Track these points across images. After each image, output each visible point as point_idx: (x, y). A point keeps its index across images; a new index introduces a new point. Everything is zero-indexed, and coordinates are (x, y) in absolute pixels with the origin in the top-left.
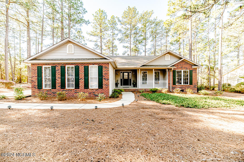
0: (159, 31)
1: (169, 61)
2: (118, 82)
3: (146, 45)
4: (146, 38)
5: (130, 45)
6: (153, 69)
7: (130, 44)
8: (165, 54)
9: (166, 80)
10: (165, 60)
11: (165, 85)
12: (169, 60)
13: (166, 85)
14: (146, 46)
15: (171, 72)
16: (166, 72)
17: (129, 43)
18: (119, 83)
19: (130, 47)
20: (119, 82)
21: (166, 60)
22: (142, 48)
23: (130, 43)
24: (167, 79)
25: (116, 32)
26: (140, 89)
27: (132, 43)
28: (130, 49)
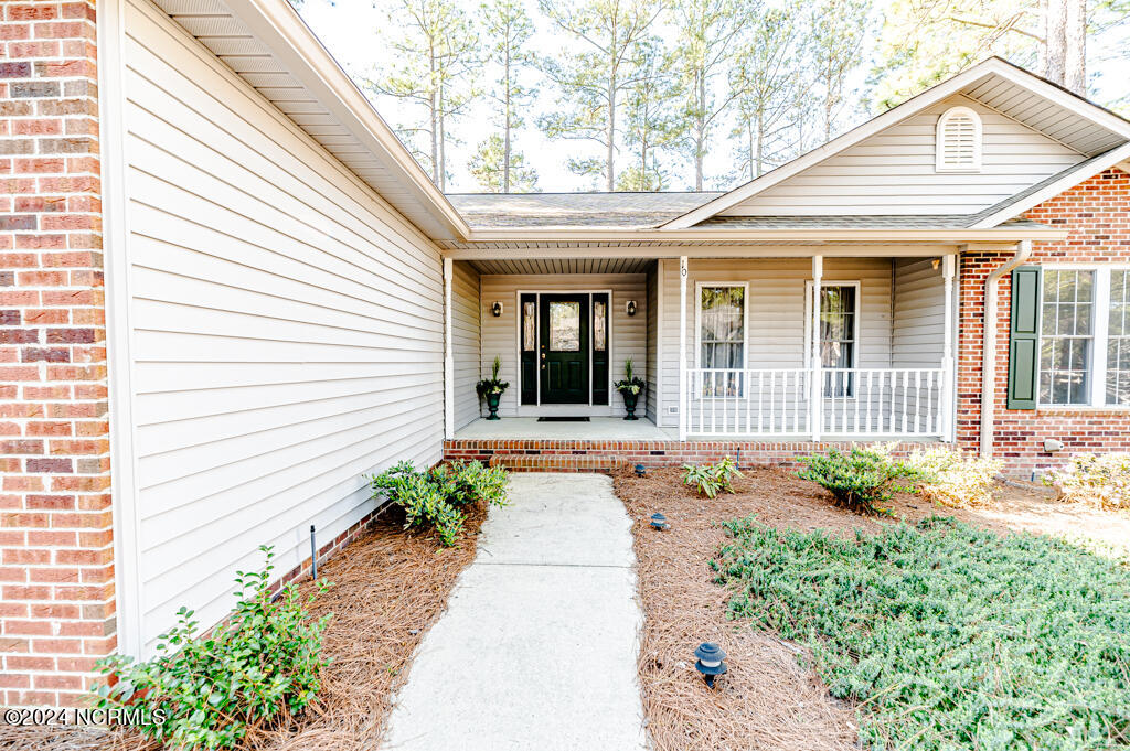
0: (782, 71)
1: (976, 173)
2: (502, 378)
3: (706, 152)
4: (703, 106)
5: (607, 149)
6: (810, 259)
7: (611, 146)
8: (936, 110)
9: (939, 363)
10: (929, 170)
11: (924, 407)
12: (977, 164)
13: (935, 409)
14: (705, 159)
15: (993, 287)
16: (943, 282)
17: (604, 137)
18: (506, 385)
19: (610, 164)
20: (512, 374)
21: (941, 166)
22: (678, 169)
23: (606, 141)
24: (948, 350)
25: (528, 77)
26: (688, 445)
27: (618, 139)
28: (607, 174)
